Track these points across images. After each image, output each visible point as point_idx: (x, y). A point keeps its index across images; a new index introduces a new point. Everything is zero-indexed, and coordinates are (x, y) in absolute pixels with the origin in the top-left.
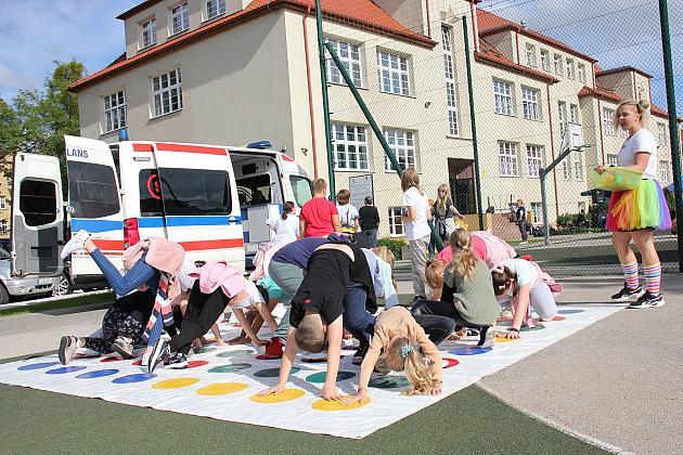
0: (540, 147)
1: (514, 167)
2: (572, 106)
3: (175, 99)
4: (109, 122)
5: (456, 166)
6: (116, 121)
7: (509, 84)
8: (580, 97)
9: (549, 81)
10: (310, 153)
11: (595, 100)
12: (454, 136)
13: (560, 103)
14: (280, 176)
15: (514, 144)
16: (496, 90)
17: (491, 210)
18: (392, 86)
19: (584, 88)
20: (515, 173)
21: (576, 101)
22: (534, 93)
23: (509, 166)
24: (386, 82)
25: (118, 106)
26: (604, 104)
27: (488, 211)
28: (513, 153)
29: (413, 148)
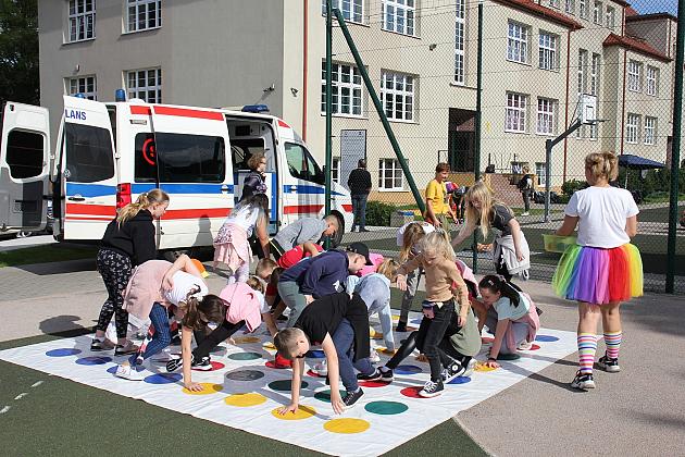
0: (553, 101)
1: (522, 121)
2: (595, 55)
3: (152, 15)
4: (74, 30)
5: (457, 116)
6: (82, 29)
7: (525, 28)
8: (605, 45)
9: (572, 26)
10: (300, 94)
11: (622, 51)
12: (458, 83)
13: (582, 51)
14: (275, 143)
15: (524, 96)
16: (511, 33)
17: (490, 169)
18: (395, 23)
19: (612, 35)
20: (522, 128)
21: (599, 50)
22: (553, 39)
23: (516, 121)
24: (390, 18)
25: (85, 13)
26: (631, 55)
27: (488, 171)
28: (523, 106)
29: (412, 94)
